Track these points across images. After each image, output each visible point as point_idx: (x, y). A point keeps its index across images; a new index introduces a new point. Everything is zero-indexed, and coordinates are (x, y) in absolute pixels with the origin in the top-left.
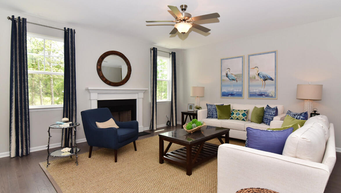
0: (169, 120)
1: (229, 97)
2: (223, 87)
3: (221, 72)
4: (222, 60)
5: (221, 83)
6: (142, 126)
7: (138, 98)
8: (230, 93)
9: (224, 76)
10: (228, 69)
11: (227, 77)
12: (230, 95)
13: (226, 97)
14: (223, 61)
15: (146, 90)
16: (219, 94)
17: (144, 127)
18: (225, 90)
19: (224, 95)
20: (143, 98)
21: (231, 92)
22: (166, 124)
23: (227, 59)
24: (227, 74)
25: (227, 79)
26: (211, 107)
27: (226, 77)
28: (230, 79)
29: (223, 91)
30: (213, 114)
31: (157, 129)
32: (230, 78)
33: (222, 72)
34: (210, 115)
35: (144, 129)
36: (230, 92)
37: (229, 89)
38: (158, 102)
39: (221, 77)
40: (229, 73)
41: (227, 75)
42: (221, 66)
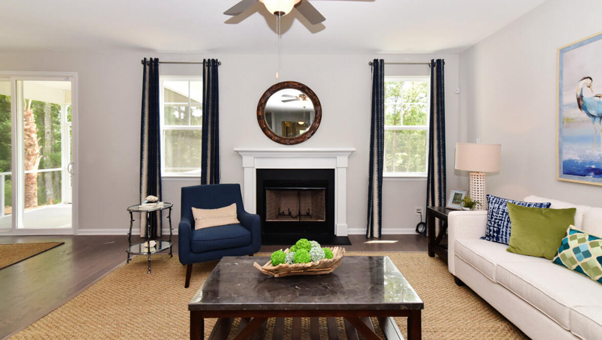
0: (423, 221)
1: (587, 180)
2: (566, 146)
3: (561, 94)
4: (562, 51)
5: (560, 131)
6: (346, 225)
7: (337, 168)
8: (593, 167)
9: (570, 105)
10: (585, 78)
11: (580, 107)
12: (592, 173)
13: (576, 179)
14: (567, 54)
15: (352, 152)
16: (553, 168)
17: (348, 227)
18: (574, 154)
19: (572, 170)
20: (347, 168)
21: (595, 164)
22: (415, 229)
23: (581, 44)
24: (580, 99)
25: (583, 114)
26: (497, 206)
27: (579, 110)
28: (593, 116)
29: (567, 157)
30: (499, 229)
31: (381, 237)
32: (593, 112)
33: (564, 93)
34: (491, 233)
35: (348, 231)
36: (591, 163)
37: (588, 152)
38: (385, 177)
39: (560, 110)
40: (588, 96)
41: (581, 103)
42: (561, 72)
